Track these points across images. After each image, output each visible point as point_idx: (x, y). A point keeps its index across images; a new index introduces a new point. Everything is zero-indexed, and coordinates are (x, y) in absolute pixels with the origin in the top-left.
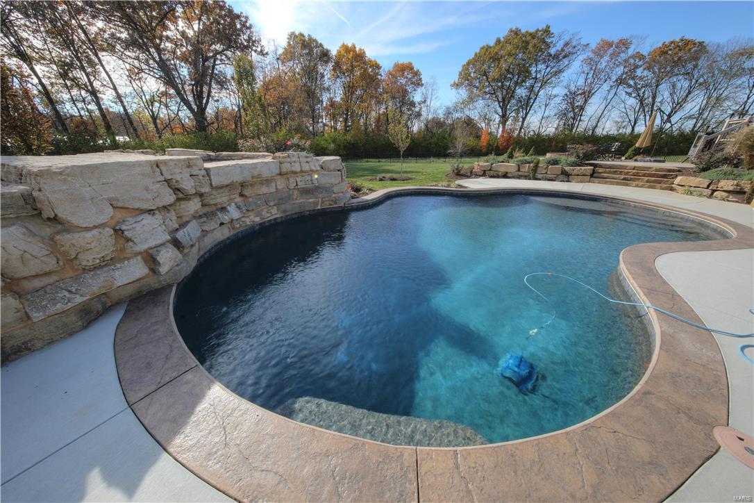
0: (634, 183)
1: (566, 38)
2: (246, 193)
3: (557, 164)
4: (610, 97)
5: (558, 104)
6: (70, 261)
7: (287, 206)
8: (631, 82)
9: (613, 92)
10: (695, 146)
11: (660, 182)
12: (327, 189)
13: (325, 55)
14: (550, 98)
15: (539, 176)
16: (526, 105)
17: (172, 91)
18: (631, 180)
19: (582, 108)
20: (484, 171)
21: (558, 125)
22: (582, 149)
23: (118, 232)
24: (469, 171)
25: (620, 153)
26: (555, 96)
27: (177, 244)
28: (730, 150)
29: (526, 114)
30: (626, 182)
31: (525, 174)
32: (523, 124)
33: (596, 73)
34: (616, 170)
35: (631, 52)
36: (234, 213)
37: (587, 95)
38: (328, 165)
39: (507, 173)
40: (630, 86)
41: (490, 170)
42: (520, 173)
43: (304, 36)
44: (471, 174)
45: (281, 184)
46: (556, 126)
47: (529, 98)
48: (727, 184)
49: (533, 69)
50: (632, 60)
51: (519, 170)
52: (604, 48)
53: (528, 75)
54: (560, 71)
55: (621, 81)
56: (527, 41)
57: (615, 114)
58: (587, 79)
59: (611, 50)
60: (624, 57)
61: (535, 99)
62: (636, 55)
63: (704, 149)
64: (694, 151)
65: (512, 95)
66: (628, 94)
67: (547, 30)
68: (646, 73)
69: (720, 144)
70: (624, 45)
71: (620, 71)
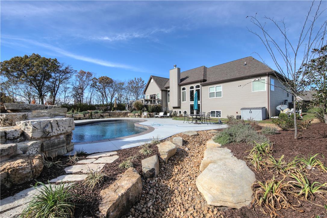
0: (121, 116)
1: (66, 66)
3: (98, 113)
4: (92, 91)
5: (70, 92)
8: (96, 87)
9: (92, 89)
10: (126, 107)
11: (125, 115)
14: (66, 88)
15: (93, 118)
18: (119, 116)
19: (82, 94)
25: (111, 109)
26: (69, 88)
28: (133, 107)
30: (118, 116)
31: (88, 117)
32: (55, 99)
33: (83, 82)
34: (115, 114)
35: (93, 77)
37: (82, 89)
39: (80, 118)
40: (96, 88)
42: (86, 117)
46: (74, 100)
47: (54, 87)
48: (137, 114)
49: (53, 75)
50: (94, 80)
51: (84, 116)
52: (83, 73)
53: (50, 76)
54: (67, 78)
55: (93, 86)
56: (46, 62)
57: (95, 97)
58: (80, 83)
59: (86, 75)
60: (91, 78)
61: (58, 88)
62: (95, 78)
63: (128, 108)
64: (127, 108)
65: (43, 85)
66: (97, 91)
67: (56, 60)
68: (100, 85)
69: (131, 106)
70: (89, 74)
71: (91, 82)
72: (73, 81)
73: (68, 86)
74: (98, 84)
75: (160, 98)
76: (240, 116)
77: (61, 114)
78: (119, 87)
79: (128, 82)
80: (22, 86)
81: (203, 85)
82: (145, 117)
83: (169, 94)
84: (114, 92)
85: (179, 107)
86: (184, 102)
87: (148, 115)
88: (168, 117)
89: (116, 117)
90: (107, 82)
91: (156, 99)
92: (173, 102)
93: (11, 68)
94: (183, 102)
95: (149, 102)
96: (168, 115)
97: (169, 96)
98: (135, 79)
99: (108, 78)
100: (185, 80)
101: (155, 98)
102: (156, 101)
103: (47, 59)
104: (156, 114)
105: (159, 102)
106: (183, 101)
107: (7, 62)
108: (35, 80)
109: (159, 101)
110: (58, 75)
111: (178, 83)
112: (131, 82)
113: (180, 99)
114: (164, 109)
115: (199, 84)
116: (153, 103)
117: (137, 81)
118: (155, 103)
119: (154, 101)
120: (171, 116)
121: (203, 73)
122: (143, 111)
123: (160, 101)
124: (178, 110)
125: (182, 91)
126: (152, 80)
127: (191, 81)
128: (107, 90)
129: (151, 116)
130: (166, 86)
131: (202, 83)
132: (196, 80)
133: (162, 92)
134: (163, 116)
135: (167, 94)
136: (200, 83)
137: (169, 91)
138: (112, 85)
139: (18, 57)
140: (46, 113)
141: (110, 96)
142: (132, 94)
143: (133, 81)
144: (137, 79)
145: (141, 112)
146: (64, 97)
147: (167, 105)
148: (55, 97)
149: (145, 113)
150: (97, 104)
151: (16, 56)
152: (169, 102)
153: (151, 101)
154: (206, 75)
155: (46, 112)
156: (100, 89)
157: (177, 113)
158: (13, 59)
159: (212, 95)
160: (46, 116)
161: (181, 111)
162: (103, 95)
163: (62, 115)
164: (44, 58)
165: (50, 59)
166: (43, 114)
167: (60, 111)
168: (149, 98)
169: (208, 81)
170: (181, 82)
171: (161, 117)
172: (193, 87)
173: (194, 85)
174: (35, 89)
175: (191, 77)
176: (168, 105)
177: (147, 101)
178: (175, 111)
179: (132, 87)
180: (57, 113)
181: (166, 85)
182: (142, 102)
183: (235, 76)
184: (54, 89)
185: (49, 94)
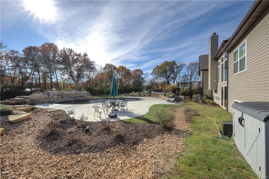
2: (68, 96)
3: (144, 93)
6: (49, 98)
7: (76, 99)
12: (84, 97)
13: (115, 68)
17: (71, 78)
23: (53, 96)
27: (57, 99)
36: (66, 98)
38: (85, 93)
43: (110, 64)
45: (75, 95)
94: (219, 83)
111: (212, 56)
125: (218, 68)
173: (224, 56)
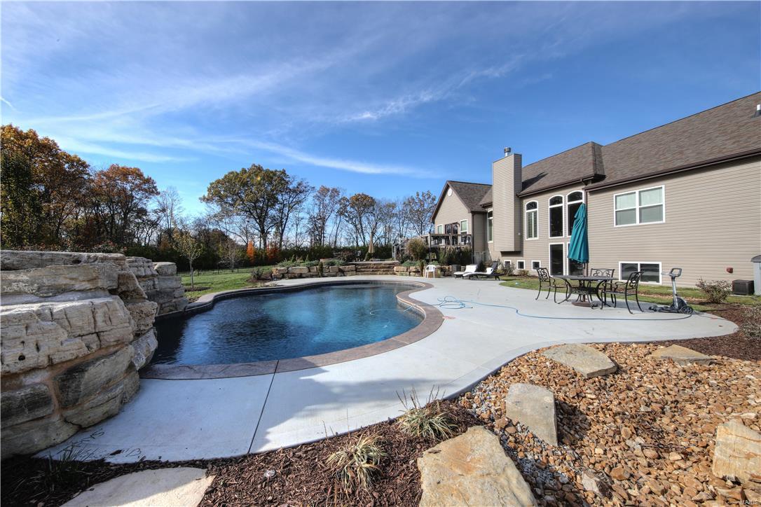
0: (378, 273)
1: (299, 180)
3: (334, 265)
4: (338, 222)
5: (305, 225)
8: (346, 214)
9: (338, 219)
10: (394, 252)
11: (388, 271)
12: (169, 294)
14: (299, 219)
15: (325, 274)
16: (280, 224)
18: (376, 271)
19: (323, 228)
20: (283, 274)
21: (311, 240)
22: (345, 255)
24: (268, 275)
25: (362, 257)
26: (302, 219)
28: (407, 252)
29: (283, 231)
30: (374, 272)
31: (315, 274)
32: (281, 238)
33: (325, 207)
34: (367, 266)
35: (340, 196)
37: (324, 220)
38: (165, 269)
39: (301, 274)
40: (346, 217)
41: (287, 273)
42: (311, 273)
44: (272, 278)
46: (309, 240)
47: (282, 218)
48: (412, 268)
49: (280, 197)
50: (342, 201)
51: (310, 271)
52: (324, 191)
53: (276, 200)
54: (300, 201)
55: (341, 213)
56: (270, 176)
57: (344, 233)
58: (320, 209)
59: (329, 194)
60: (337, 199)
61: (287, 219)
62: (344, 199)
63: (397, 253)
64: (394, 254)
65: (266, 215)
66: (347, 221)
67: (284, 172)
68: (352, 210)
69: (402, 250)
70: (335, 191)
71: (338, 206)
72: (309, 206)
73: (301, 215)
74: (348, 208)
75: (469, 231)
76: (752, 284)
77: (77, 286)
78: (386, 213)
79: (402, 203)
80: (237, 219)
81: (594, 192)
82: (431, 275)
83: (490, 220)
84: (377, 223)
85: (518, 253)
86: (533, 239)
87: (439, 272)
88: (488, 276)
89: (368, 274)
90: (364, 204)
91: (459, 233)
92: (501, 238)
93: (224, 191)
94: (530, 239)
95: (443, 241)
96: (489, 271)
97: (491, 224)
98: (418, 195)
99: (366, 196)
100: (536, 184)
101: (456, 232)
102: (460, 238)
103: (272, 172)
104: (459, 270)
105: (465, 241)
106: (530, 236)
107: (218, 182)
108: (255, 208)
109: (465, 237)
110: (287, 197)
111: (515, 190)
112: (410, 202)
113: (521, 230)
114: (478, 257)
115: (579, 189)
116: (451, 242)
117: (421, 198)
118: (457, 243)
119: (455, 238)
120: (495, 275)
121: (591, 159)
122: (428, 262)
123: (469, 238)
124: (514, 261)
125: (526, 211)
126: (450, 191)
127: (553, 183)
128: (364, 219)
129: (445, 274)
130: (483, 202)
131: (590, 185)
132: (570, 178)
133: (473, 216)
134: (476, 275)
135: (485, 220)
136: (584, 187)
137: (491, 214)
138: (374, 209)
139: (232, 173)
140: (23, 282)
141: (370, 231)
142: (411, 225)
143: (413, 199)
144: (421, 194)
145: (422, 263)
146: (295, 235)
147: (485, 247)
148: (282, 234)
149: (432, 267)
150: (347, 245)
151: (230, 171)
152: (491, 240)
153: (447, 238)
154: (602, 162)
155: (25, 278)
156: (352, 219)
157: (514, 268)
158: (226, 177)
159: (624, 216)
160: (26, 293)
161: (524, 261)
162: (357, 229)
163: (79, 291)
164: (267, 171)
165: (276, 171)
166: (14, 286)
167: (75, 275)
168: (442, 232)
169: (610, 178)
170: (525, 189)
171: (471, 277)
172: (561, 198)
173: (564, 194)
174: (254, 222)
175: (552, 174)
176: (489, 247)
177: (437, 238)
178: (508, 263)
179: (410, 211)
180: (62, 281)
181: (483, 200)
182: (427, 241)
183: (720, 152)
184: (281, 222)
185: (273, 230)
